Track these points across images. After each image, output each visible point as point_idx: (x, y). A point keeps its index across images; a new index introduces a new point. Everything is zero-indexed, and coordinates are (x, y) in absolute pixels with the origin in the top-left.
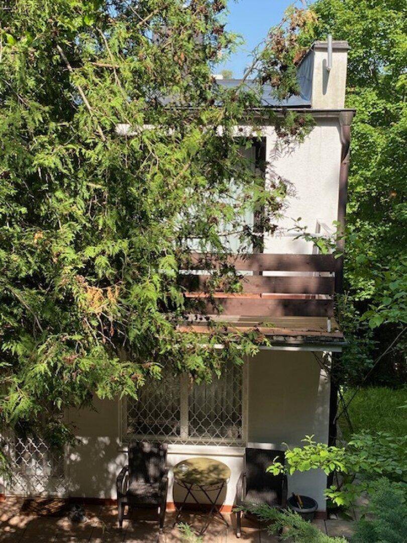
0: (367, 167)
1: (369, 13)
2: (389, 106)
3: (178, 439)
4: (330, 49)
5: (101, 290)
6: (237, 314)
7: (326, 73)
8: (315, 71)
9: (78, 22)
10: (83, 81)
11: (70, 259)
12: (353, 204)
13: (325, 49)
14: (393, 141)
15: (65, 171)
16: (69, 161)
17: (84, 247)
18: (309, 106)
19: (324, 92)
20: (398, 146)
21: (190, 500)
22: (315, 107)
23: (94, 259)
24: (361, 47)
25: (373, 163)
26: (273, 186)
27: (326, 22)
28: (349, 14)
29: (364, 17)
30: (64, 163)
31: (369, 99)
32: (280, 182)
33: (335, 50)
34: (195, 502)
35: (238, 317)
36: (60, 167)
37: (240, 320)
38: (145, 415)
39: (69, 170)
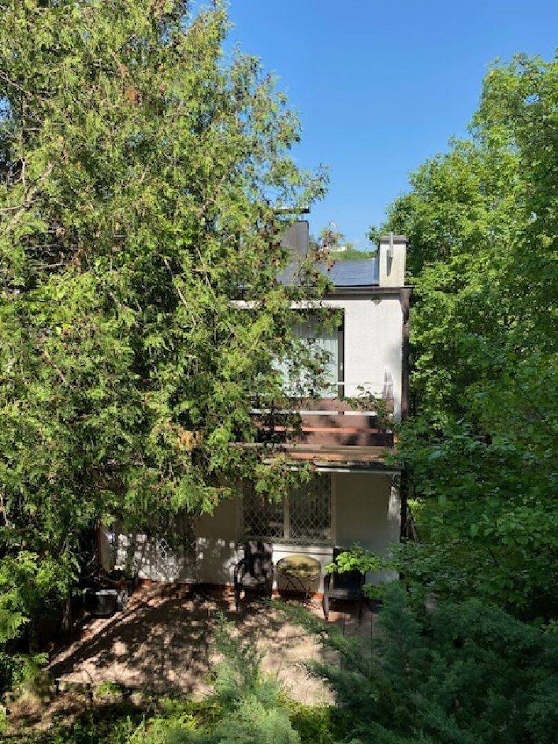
0: (440, 325)
1: (440, 205)
2: (458, 276)
3: (282, 539)
4: (391, 241)
5: (191, 434)
6: (319, 444)
7: (390, 260)
8: (381, 258)
9: (179, 242)
10: (182, 284)
11: (164, 413)
12: (430, 353)
13: (388, 242)
14: (459, 304)
15: (167, 348)
16: (171, 341)
17: (181, 402)
18: (378, 285)
19: (388, 274)
20: (463, 308)
21: (291, 588)
22: (382, 285)
23: (188, 411)
24: (435, 232)
25: (445, 321)
26: (316, 357)
27: (408, 213)
28: (425, 207)
29: (437, 209)
30: (167, 343)
31: (442, 271)
32: (324, 354)
33: (395, 242)
34: (294, 589)
35: (320, 446)
36: (164, 345)
37: (322, 448)
38: (256, 520)
39: (170, 347)
